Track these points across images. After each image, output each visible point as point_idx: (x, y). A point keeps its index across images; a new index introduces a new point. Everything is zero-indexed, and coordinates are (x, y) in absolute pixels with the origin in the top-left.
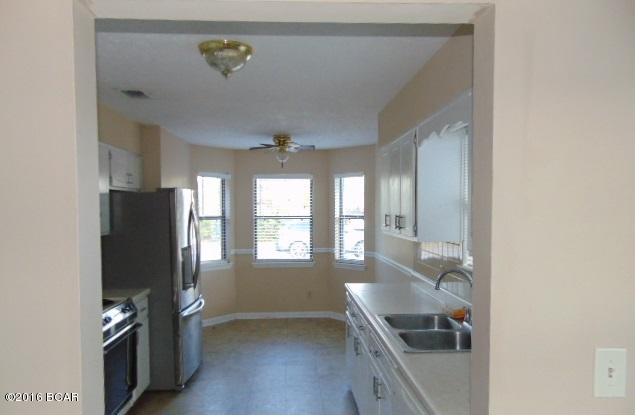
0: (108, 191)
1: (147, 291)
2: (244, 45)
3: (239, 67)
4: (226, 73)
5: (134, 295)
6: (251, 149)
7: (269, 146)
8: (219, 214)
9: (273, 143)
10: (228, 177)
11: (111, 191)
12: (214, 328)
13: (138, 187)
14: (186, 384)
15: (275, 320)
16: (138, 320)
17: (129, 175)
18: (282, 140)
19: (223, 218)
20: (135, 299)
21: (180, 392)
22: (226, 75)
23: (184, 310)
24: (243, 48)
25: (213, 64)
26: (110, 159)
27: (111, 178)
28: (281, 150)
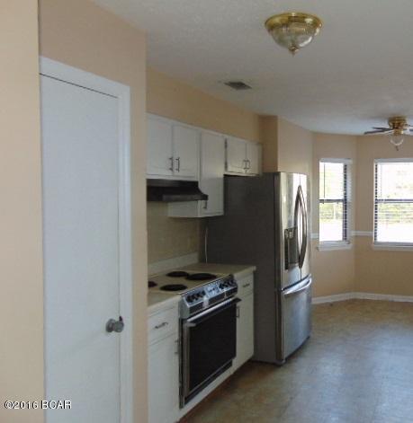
0: (222, 176)
1: (254, 268)
2: (311, 16)
3: (306, 43)
4: (293, 48)
5: (236, 271)
6: (366, 133)
7: (384, 130)
8: (342, 197)
9: (388, 127)
10: (350, 162)
11: (225, 175)
12: (331, 305)
13: (257, 172)
14: (286, 359)
15: (393, 303)
16: (238, 295)
17: (247, 161)
18: (397, 123)
19: (345, 201)
20: (236, 276)
21: (279, 366)
22: (293, 50)
23: (285, 289)
24: (309, 20)
25: (281, 41)
26: (226, 146)
27: (226, 164)
28: (395, 134)
